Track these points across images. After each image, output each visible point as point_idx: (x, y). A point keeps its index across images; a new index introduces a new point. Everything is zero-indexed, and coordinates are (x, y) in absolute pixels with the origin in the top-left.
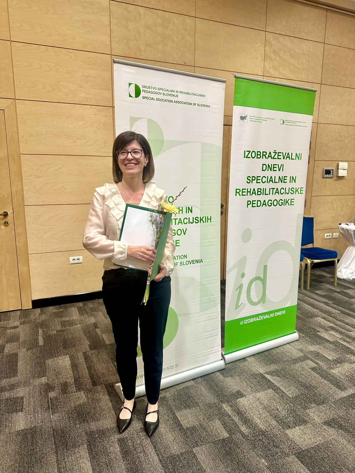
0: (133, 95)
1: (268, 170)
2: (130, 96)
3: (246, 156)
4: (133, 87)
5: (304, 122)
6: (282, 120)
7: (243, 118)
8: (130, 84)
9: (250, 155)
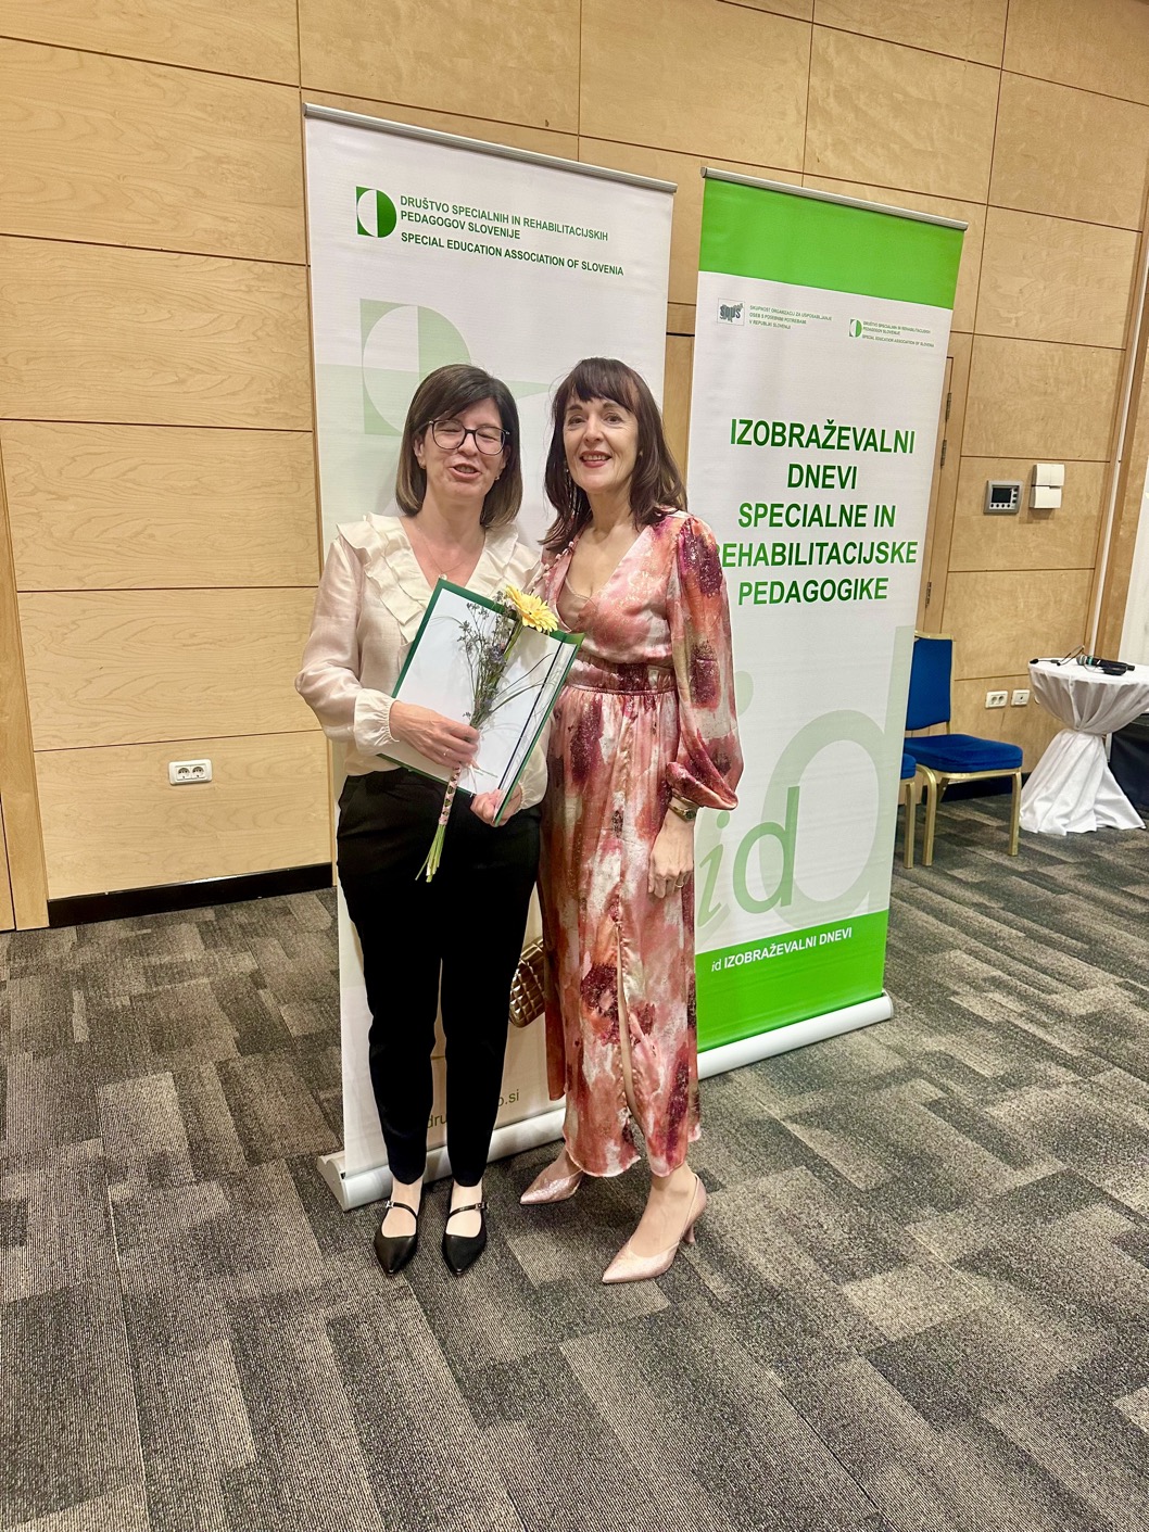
0: (372, 226)
1: (807, 486)
2: (362, 231)
3: (737, 437)
4: (370, 200)
5: (925, 331)
6: (854, 323)
7: (728, 313)
8: (360, 191)
9: (749, 437)
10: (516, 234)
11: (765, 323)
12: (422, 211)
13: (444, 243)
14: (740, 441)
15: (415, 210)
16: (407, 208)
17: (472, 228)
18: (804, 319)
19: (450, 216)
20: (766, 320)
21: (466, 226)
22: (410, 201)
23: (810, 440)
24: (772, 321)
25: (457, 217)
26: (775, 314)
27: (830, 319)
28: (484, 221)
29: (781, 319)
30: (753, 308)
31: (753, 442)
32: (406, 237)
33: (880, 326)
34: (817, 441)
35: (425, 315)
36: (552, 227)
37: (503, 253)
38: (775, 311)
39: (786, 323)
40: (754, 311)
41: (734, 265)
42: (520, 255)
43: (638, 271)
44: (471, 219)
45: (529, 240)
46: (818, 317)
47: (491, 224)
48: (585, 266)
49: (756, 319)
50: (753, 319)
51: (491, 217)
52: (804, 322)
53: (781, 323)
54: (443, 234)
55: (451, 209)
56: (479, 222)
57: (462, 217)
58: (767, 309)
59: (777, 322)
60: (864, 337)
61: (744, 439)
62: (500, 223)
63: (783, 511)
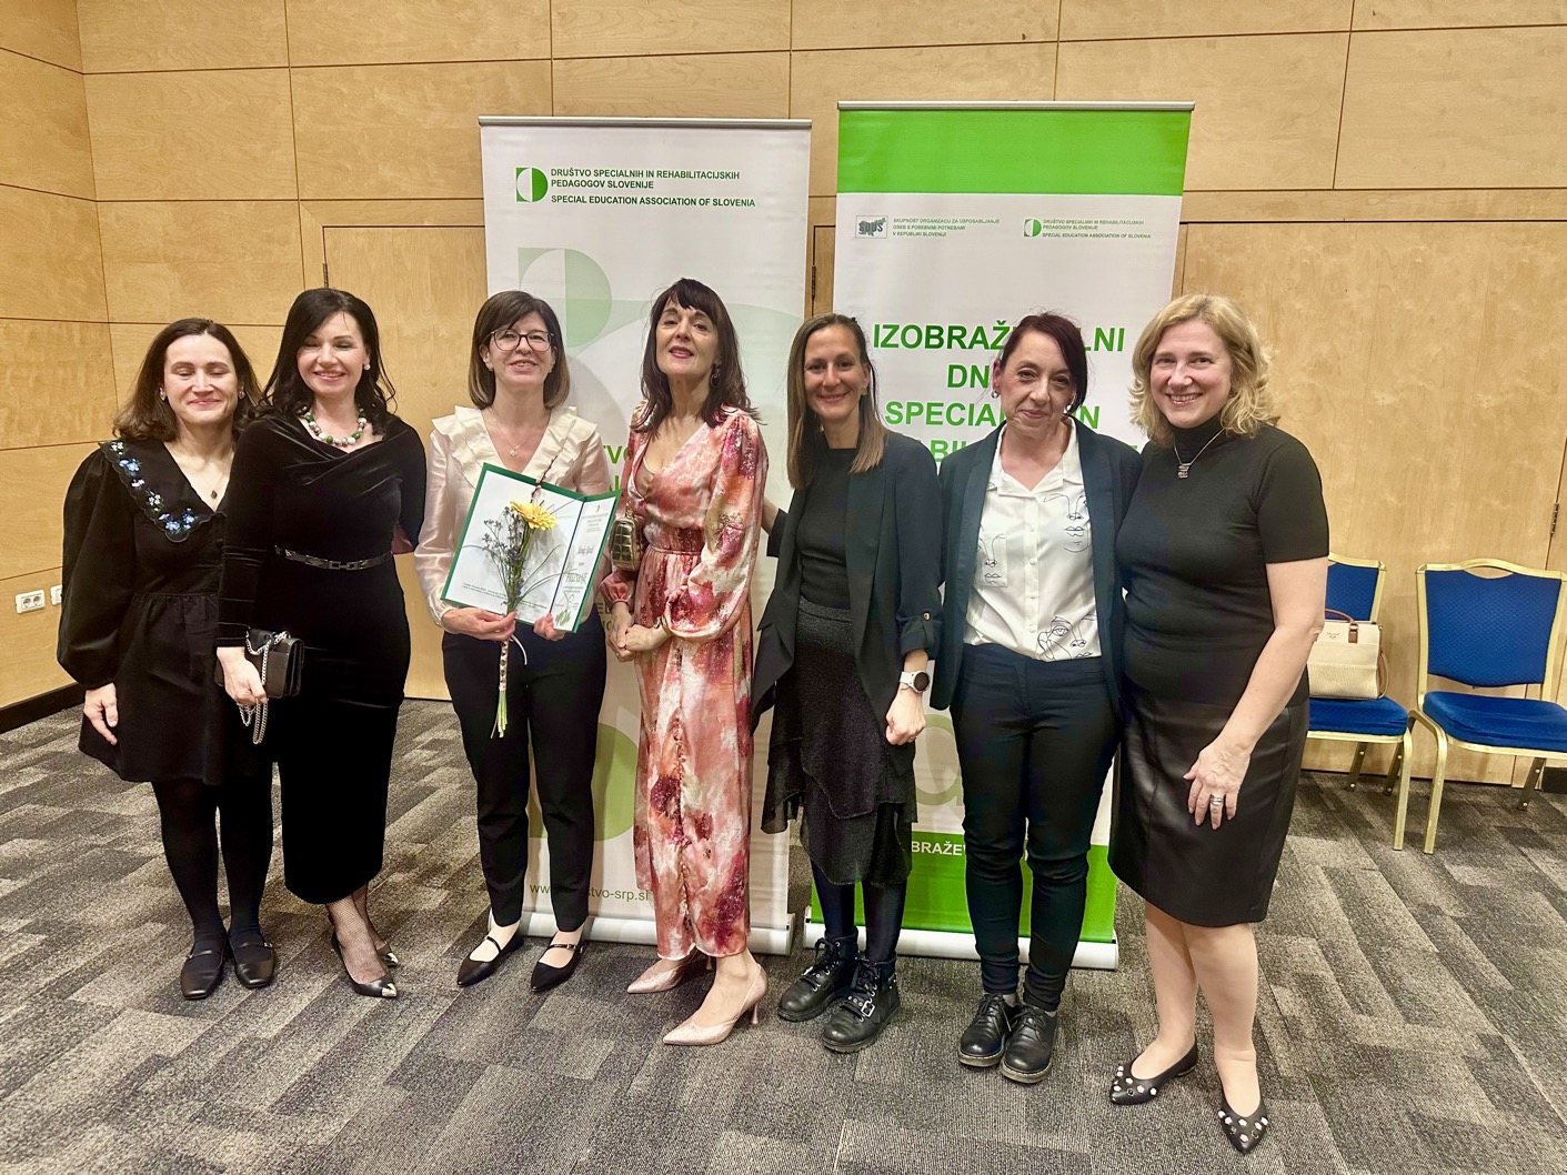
0: (529, 195)
1: (972, 386)
2: (520, 199)
3: (880, 342)
4: (527, 176)
5: (1135, 223)
6: (1032, 222)
7: (868, 228)
8: (519, 171)
9: (897, 338)
10: (650, 184)
11: (911, 234)
12: (568, 178)
13: (586, 200)
14: (884, 344)
15: (563, 178)
16: (556, 178)
17: (611, 185)
18: (962, 225)
19: (592, 178)
20: (914, 231)
21: (606, 184)
22: (559, 172)
23: (974, 341)
24: (922, 231)
25: (598, 178)
26: (924, 224)
27: (997, 221)
28: (622, 178)
29: (934, 228)
30: (895, 220)
31: (901, 345)
32: (556, 199)
33: (1068, 222)
34: (984, 341)
35: (569, 254)
36: (684, 175)
37: (638, 201)
38: (925, 220)
39: (940, 231)
40: (897, 224)
41: (876, 183)
42: (654, 201)
43: (772, 201)
44: (611, 178)
45: (661, 188)
46: (981, 221)
47: (627, 180)
48: (716, 202)
49: (900, 231)
50: (897, 230)
51: (628, 174)
52: (962, 228)
53: (934, 231)
54: (586, 192)
55: (593, 173)
56: (617, 180)
57: (602, 178)
58: (914, 221)
59: (928, 231)
60: (1044, 235)
61: (889, 342)
62: (634, 179)
63: (944, 410)
